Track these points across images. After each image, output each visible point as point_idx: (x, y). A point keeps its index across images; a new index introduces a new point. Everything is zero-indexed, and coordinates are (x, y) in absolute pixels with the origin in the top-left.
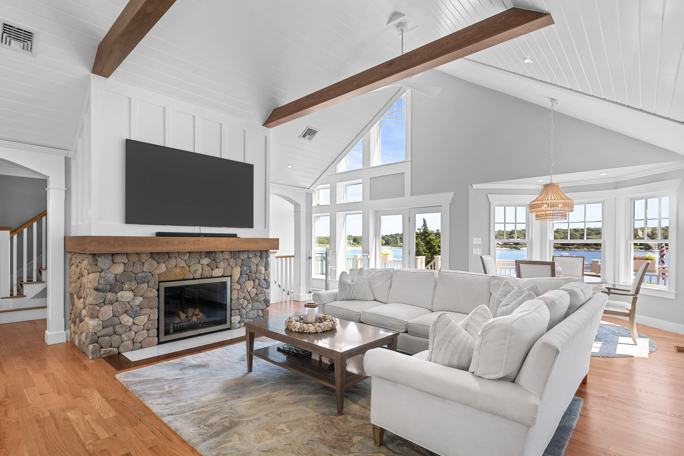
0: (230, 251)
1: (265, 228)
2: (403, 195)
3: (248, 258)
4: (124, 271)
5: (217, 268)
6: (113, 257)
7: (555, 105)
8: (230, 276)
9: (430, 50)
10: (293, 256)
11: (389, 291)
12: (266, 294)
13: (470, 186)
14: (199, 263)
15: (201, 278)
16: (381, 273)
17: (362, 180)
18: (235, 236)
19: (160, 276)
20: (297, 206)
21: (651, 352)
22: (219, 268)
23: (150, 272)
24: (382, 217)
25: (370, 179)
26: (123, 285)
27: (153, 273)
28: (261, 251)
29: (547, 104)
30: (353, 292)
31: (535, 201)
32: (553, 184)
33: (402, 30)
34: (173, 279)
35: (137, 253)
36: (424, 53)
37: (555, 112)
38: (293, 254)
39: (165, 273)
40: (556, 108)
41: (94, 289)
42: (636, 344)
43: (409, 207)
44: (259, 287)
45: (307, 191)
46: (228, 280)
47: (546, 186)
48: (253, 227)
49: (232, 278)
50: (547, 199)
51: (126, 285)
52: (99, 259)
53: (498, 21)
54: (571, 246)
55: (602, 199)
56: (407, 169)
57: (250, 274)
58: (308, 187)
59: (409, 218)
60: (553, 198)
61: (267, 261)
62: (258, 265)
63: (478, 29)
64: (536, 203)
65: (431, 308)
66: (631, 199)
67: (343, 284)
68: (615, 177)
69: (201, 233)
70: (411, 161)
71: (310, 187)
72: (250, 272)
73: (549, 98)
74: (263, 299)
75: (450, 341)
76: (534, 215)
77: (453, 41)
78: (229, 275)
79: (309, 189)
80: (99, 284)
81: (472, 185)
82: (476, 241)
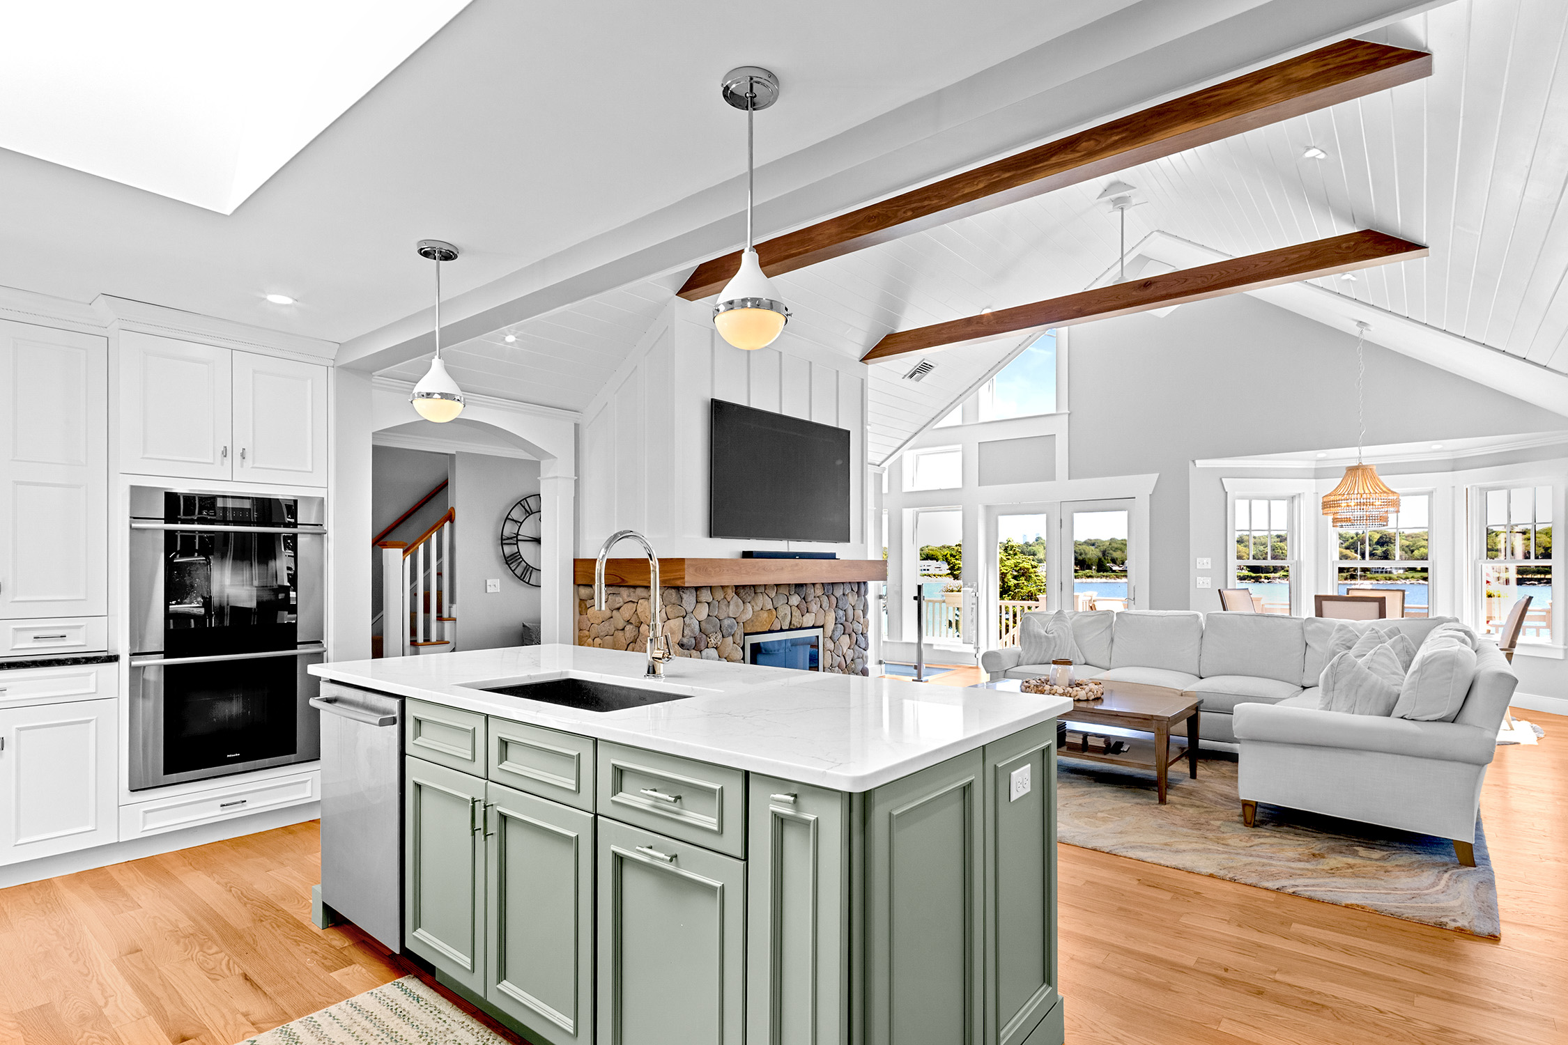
0: (822, 584)
1: (862, 542)
3: (844, 594)
4: (709, 615)
5: (807, 612)
6: (698, 593)
7: (1364, 331)
8: (822, 626)
9: (1223, 272)
11: (1110, 648)
12: (865, 659)
13: (1191, 464)
14: (787, 603)
15: (790, 630)
16: (1094, 617)
17: (961, 445)
18: (832, 556)
19: (745, 624)
21: (1539, 739)
22: (811, 612)
23: (735, 618)
24: (1001, 518)
25: (979, 446)
26: (709, 640)
27: (739, 620)
28: (859, 583)
29: (1355, 330)
30: (1054, 650)
31: (1330, 495)
32: (1363, 466)
33: (1122, 208)
34: (759, 630)
35: (722, 586)
36: (1213, 276)
37: (1366, 342)
39: (751, 620)
40: (1367, 335)
41: (678, 644)
42: (1512, 729)
43: (1061, 500)
44: (857, 647)
46: (819, 632)
47: (1352, 470)
48: (849, 541)
49: (825, 630)
50: (1356, 492)
51: (711, 639)
52: (684, 596)
53: (1344, 245)
54: (1271, 573)
55: (1429, 488)
56: (1060, 428)
57: (845, 623)
58: (878, 463)
59: (1059, 520)
60: (1367, 491)
61: (865, 599)
62: (856, 608)
63: (1309, 252)
64: (1332, 498)
65: (1198, 673)
66: (1481, 489)
67: (1035, 637)
68: (1452, 451)
69: (790, 551)
70: (1069, 414)
71: (883, 462)
72: (846, 620)
73: (1356, 320)
74: (860, 668)
75: (1360, 686)
76: (1330, 518)
77: (1265, 263)
78: (821, 624)
79: (879, 466)
80: (683, 636)
81: (1193, 461)
82: (1203, 563)
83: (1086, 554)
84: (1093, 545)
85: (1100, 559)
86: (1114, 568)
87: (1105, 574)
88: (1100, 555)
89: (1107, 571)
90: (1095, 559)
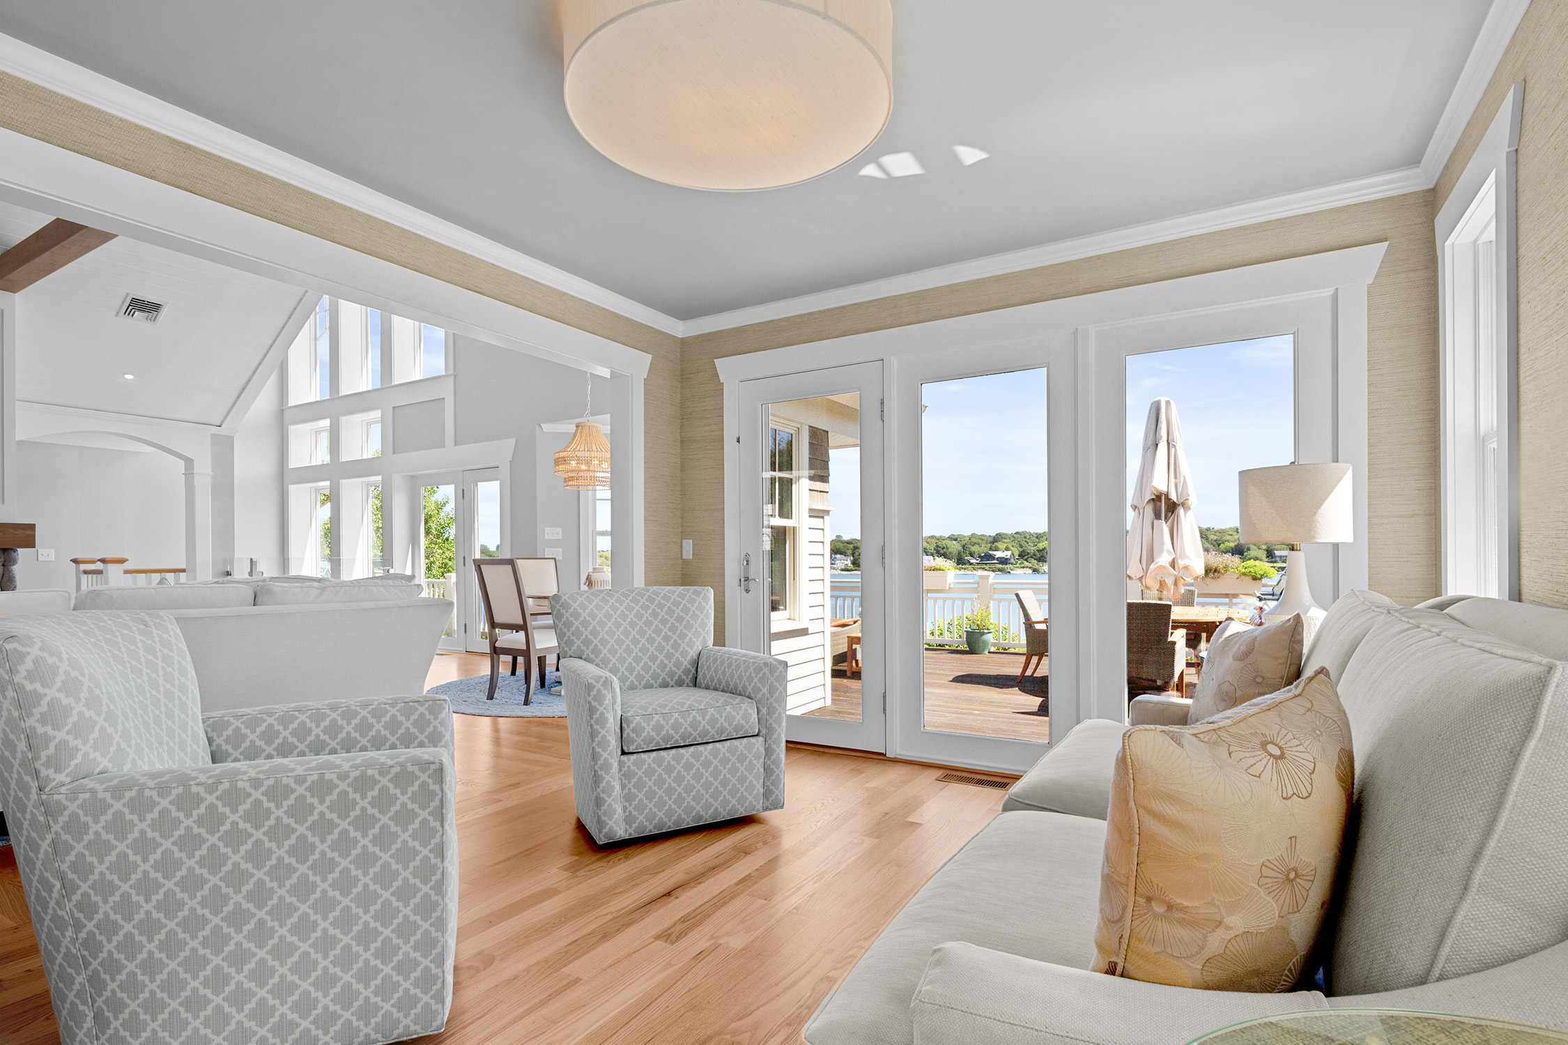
2: (442, 444)
10: (184, 571)
13: (537, 427)
17: (380, 411)
20: (189, 462)
25: (393, 411)
38: (183, 567)
43: (461, 468)
45: (215, 430)
56: (446, 391)
59: (463, 490)
70: (455, 376)
79: (219, 426)
81: (540, 425)
82: (552, 533)
83: (947, 548)
84: (956, 540)
85: (959, 553)
86: (972, 561)
87: (964, 566)
88: (960, 548)
89: (965, 564)
90: (955, 553)
